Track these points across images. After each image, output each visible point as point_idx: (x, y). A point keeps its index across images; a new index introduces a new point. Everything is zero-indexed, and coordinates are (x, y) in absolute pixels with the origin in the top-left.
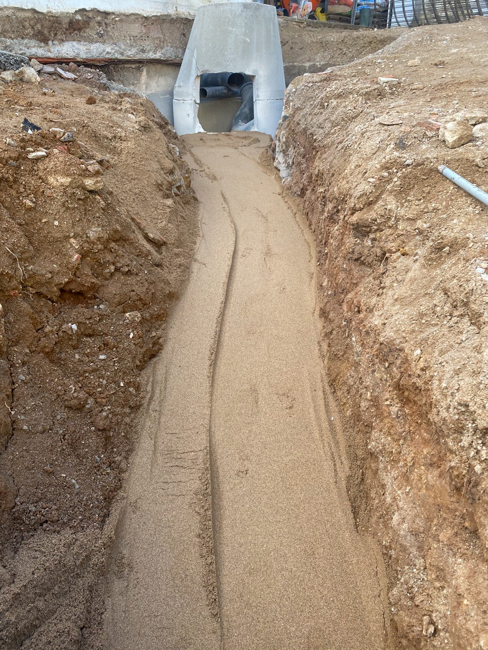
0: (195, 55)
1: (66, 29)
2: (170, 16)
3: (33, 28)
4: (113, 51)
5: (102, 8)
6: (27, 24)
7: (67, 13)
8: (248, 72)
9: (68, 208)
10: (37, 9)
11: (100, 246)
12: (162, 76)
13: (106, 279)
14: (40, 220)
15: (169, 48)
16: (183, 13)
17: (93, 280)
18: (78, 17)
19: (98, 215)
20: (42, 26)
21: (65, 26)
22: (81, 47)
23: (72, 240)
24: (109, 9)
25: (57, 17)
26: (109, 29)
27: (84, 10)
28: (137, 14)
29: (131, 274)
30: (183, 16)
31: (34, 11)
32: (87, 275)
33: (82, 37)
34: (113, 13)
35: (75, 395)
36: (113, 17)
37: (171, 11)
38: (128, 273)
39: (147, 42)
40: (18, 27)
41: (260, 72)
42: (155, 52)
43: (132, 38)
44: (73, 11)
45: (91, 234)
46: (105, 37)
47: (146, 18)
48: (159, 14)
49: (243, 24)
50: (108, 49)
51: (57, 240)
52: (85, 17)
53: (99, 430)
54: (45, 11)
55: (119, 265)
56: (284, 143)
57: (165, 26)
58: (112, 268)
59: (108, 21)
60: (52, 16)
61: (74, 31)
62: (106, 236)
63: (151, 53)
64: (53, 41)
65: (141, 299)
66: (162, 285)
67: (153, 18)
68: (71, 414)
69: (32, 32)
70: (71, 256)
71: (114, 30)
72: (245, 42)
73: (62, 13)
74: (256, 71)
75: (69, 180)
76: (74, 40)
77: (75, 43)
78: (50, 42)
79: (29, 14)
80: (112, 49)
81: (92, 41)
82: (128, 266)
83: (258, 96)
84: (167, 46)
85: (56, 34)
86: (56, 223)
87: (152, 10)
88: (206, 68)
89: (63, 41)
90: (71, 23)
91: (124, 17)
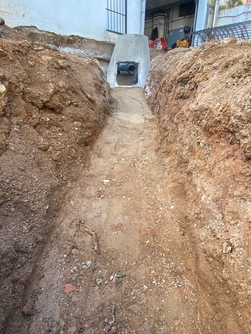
0: (116, 55)
1: (66, 43)
2: (107, 42)
3: (53, 40)
4: (84, 53)
5: (81, 36)
6: (51, 39)
7: (67, 36)
8: (136, 61)
9: (50, 70)
10: (55, 33)
11: (64, 90)
12: (103, 66)
13: (66, 107)
14: (36, 72)
15: (106, 54)
16: (112, 42)
17: (59, 104)
18: (71, 38)
19: (64, 77)
20: (57, 40)
21: (66, 41)
22: (72, 50)
23: (51, 84)
24: (83, 36)
25: (63, 37)
26: (83, 44)
27: (73, 36)
28: (94, 40)
29: (78, 107)
30: (112, 43)
31: (53, 33)
32: (56, 100)
33: (72, 46)
34: (85, 38)
35: (43, 143)
36: (85, 40)
37: (107, 40)
38: (77, 106)
39: (98, 51)
40: (47, 39)
41: (141, 62)
42: (100, 55)
43: (92, 49)
44: (69, 36)
45: (60, 84)
46: (81, 47)
47: (98, 42)
48: (103, 41)
49: (135, 42)
50: (82, 52)
51: (43, 82)
52: (74, 39)
53: (54, 160)
54: (58, 34)
55: (72, 101)
56: (149, 81)
57: (104, 46)
58: (69, 102)
59: (83, 41)
60: (61, 37)
61: (69, 43)
62: (67, 87)
63: (99, 56)
64: (61, 46)
65: (82, 118)
66: (93, 116)
67: (100, 42)
68: (40, 151)
69: (53, 42)
70: (49, 90)
71: (85, 45)
72: (135, 49)
73: (65, 36)
74: (139, 61)
75: (51, 58)
76: (69, 47)
77: (69, 48)
78: (60, 47)
79: (52, 35)
80: (84, 52)
81: (76, 48)
82: (77, 102)
83: (140, 71)
84: (105, 54)
85: (62, 44)
86: (44, 75)
87: (100, 39)
88: (120, 60)
89: (65, 46)
90: (68, 40)
91: (89, 40)
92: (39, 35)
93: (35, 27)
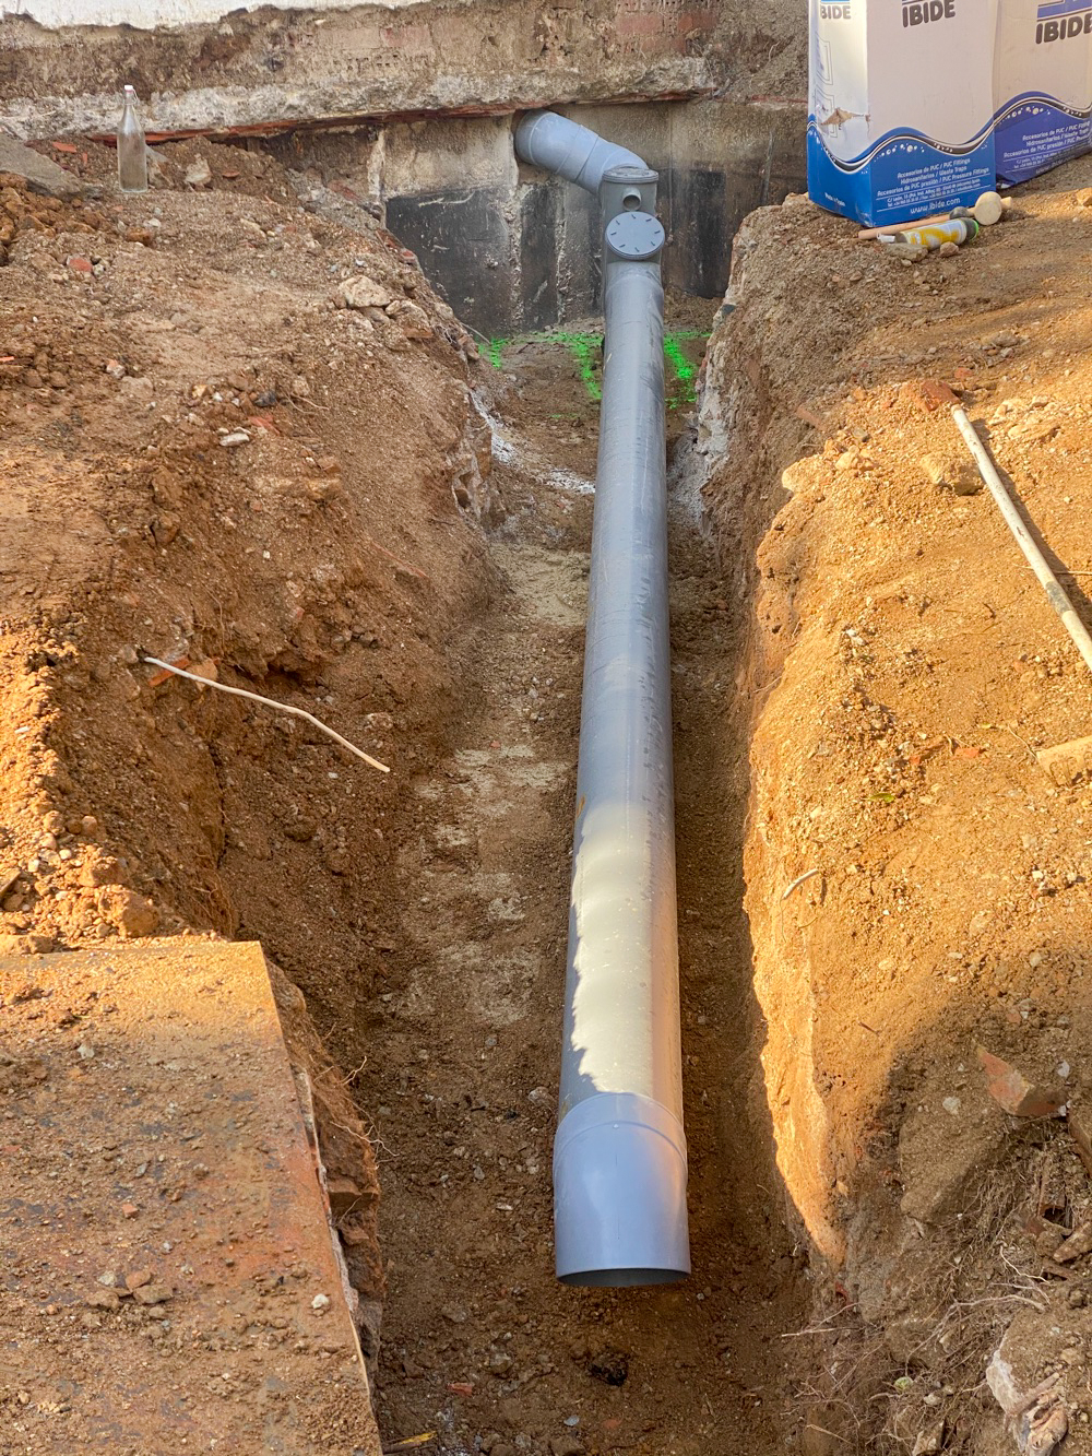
1: (195, 60)
3: (118, 66)
4: (303, 103)
6: (105, 59)
7: (203, 25)
10: (134, 23)
12: (426, 149)
18: (227, 29)
20: (140, 60)
21: (191, 53)
22: (226, 101)
25: (177, 36)
26: (298, 48)
27: (241, 12)
28: (372, 6)
31: (126, 27)
33: (230, 74)
34: (311, 11)
36: (311, 18)
39: (393, 70)
40: (86, 68)
43: (354, 64)
44: (217, 19)
46: (287, 70)
47: (396, 12)
50: (293, 98)
52: (241, 27)
54: (151, 26)
57: (441, 24)
59: (294, 31)
60: (165, 35)
61: (214, 61)
63: (400, 98)
64: (161, 92)
67: (412, 10)
69: (116, 76)
71: (309, 50)
73: (190, 26)
76: (212, 86)
77: (212, 92)
78: (155, 96)
79: (115, 37)
80: (302, 97)
81: (252, 83)
85: (169, 75)
89: (185, 89)
90: (207, 48)
91: (335, 16)
92: (40, 57)
93: (26, 17)
